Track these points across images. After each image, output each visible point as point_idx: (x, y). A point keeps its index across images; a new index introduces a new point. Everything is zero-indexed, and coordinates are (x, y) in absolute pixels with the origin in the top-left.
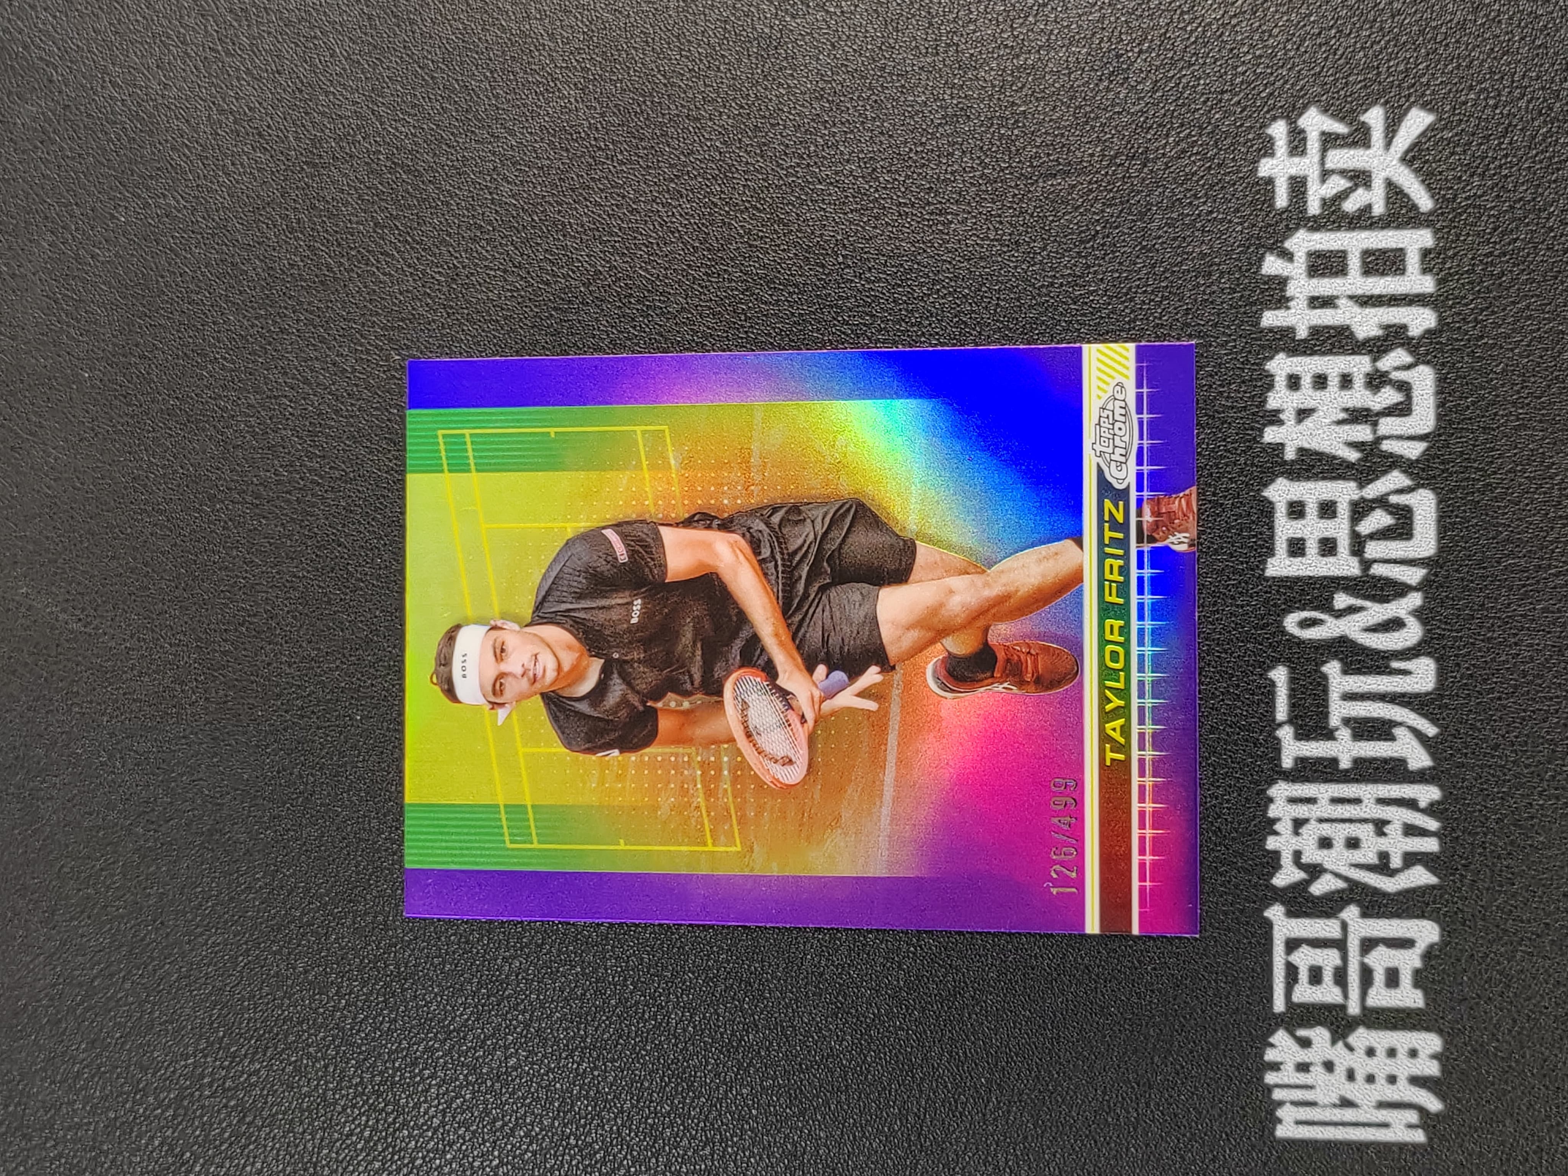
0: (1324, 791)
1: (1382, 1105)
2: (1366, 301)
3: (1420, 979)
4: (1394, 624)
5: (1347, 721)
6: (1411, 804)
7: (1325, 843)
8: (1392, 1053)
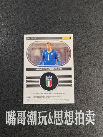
0: (36, 115)
1: (9, 120)
2: (78, 119)
3: (20, 124)
4: (50, 121)
5: (42, 117)
6: (35, 123)
7: (31, 116)
8: (14, 121)
